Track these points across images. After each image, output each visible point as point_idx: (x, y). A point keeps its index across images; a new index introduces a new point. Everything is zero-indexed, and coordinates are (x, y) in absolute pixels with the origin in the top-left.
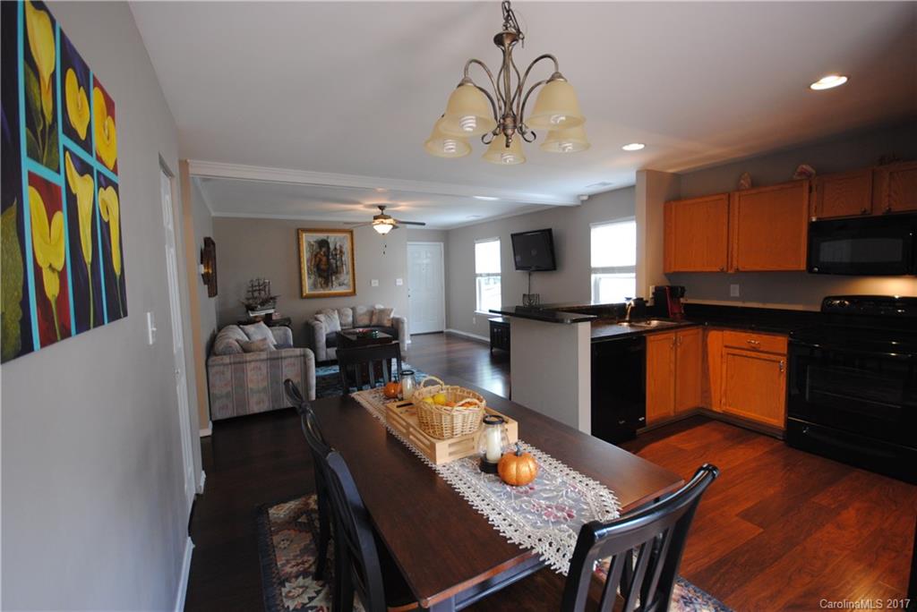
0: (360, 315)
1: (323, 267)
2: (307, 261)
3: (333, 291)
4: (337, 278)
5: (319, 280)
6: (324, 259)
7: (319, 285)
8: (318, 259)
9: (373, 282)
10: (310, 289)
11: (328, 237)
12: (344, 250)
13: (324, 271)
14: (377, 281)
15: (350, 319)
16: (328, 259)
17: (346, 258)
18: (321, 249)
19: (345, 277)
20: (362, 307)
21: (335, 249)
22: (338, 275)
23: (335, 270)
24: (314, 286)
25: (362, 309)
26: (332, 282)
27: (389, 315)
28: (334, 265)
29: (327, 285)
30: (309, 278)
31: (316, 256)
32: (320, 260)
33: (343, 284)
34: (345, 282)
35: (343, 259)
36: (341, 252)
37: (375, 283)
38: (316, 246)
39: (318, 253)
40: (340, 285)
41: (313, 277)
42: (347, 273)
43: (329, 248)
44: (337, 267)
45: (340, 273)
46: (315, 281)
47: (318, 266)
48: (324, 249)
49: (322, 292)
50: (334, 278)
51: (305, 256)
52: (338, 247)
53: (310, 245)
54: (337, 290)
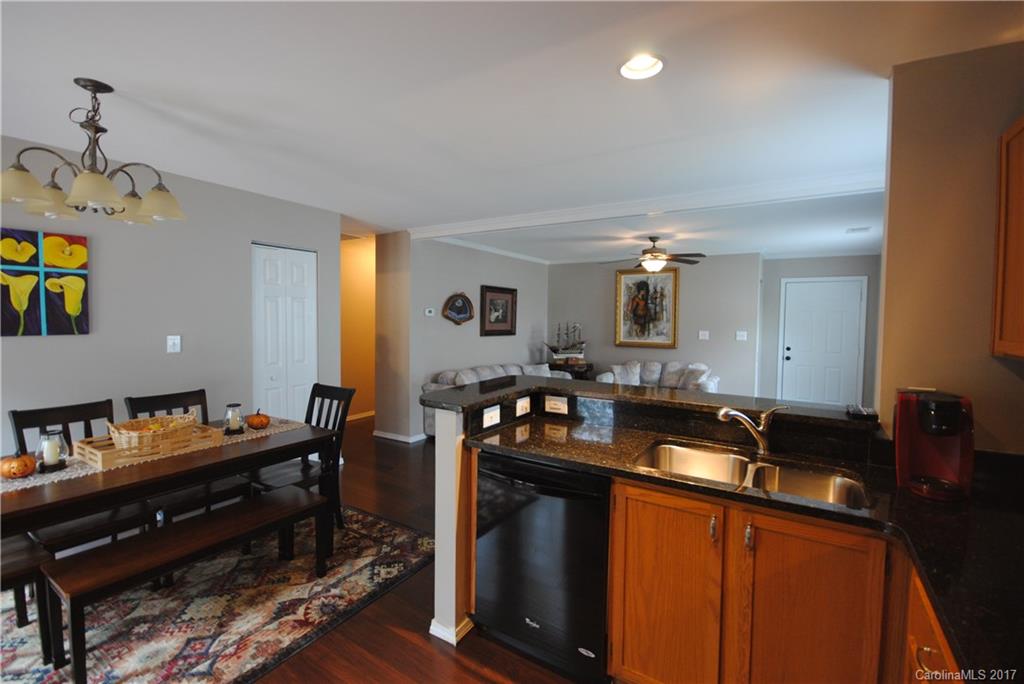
0: (669, 373)
1: (640, 312)
2: (624, 305)
3: (649, 341)
4: (655, 327)
5: (635, 327)
6: (642, 303)
7: (634, 333)
8: (635, 304)
9: (701, 333)
10: (624, 338)
11: (648, 278)
12: (666, 292)
13: (640, 317)
14: (707, 333)
15: (656, 376)
16: (647, 303)
17: (668, 302)
18: (639, 292)
19: (665, 325)
20: (674, 363)
21: (656, 291)
22: (657, 323)
23: (653, 316)
24: (629, 333)
25: (674, 366)
26: (649, 330)
27: (697, 379)
28: (653, 311)
29: (643, 333)
30: (625, 324)
31: (633, 299)
32: (638, 304)
33: (662, 334)
34: (665, 331)
35: (664, 303)
36: (662, 295)
37: (704, 335)
38: (634, 288)
39: (637, 296)
40: (658, 334)
41: (629, 322)
42: (668, 321)
43: (648, 291)
44: (656, 313)
45: (659, 320)
46: (631, 328)
47: (634, 311)
48: (642, 292)
49: (636, 340)
50: (651, 326)
51: (623, 299)
52: (659, 289)
53: (628, 288)
54: (653, 339)
